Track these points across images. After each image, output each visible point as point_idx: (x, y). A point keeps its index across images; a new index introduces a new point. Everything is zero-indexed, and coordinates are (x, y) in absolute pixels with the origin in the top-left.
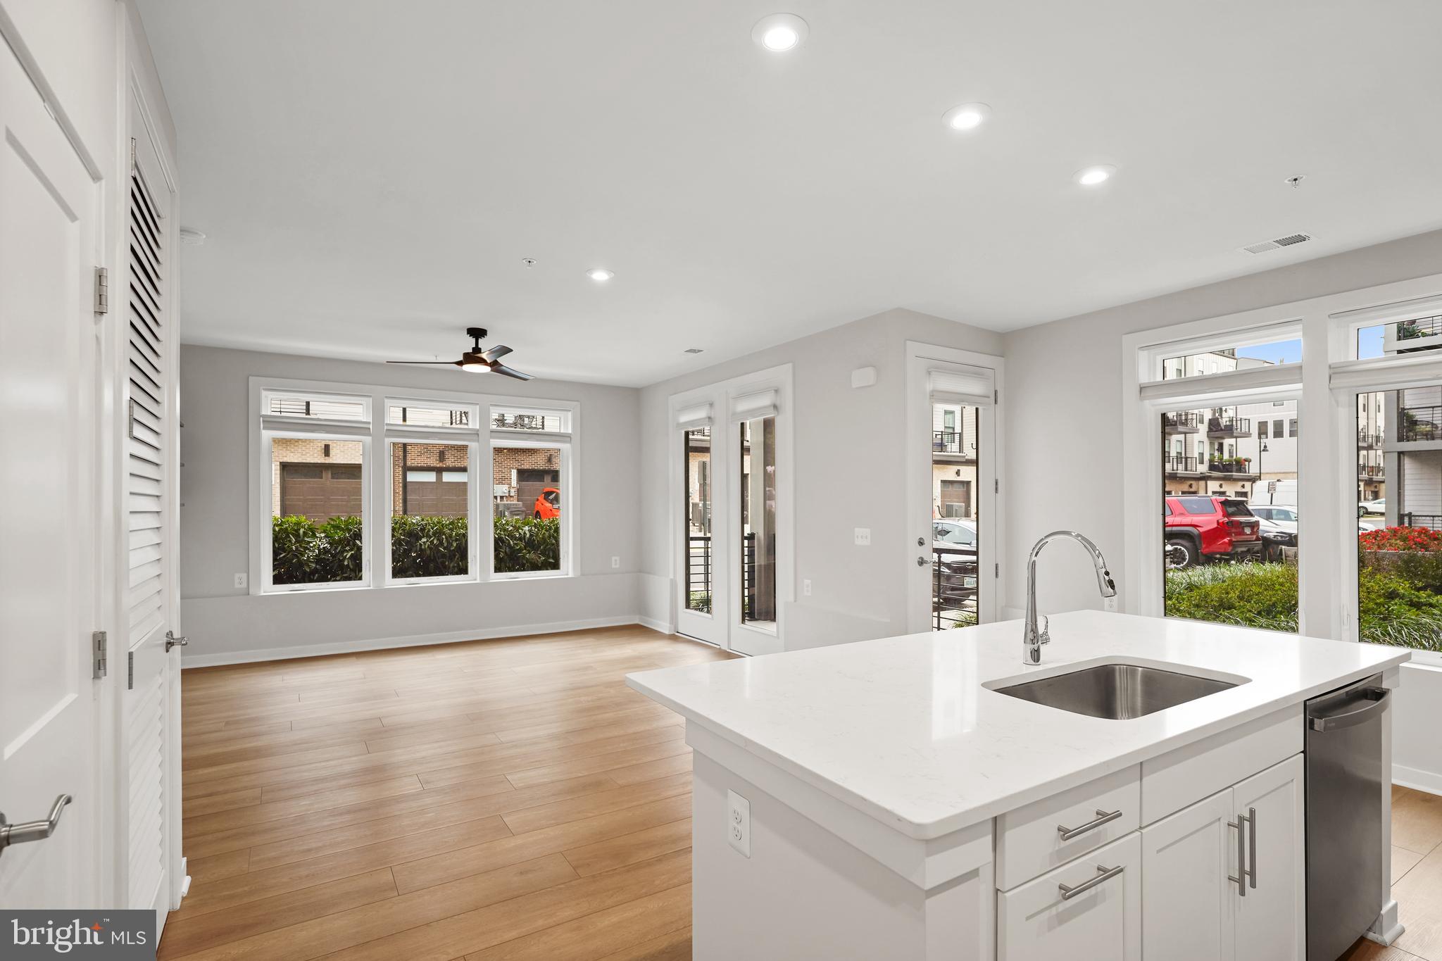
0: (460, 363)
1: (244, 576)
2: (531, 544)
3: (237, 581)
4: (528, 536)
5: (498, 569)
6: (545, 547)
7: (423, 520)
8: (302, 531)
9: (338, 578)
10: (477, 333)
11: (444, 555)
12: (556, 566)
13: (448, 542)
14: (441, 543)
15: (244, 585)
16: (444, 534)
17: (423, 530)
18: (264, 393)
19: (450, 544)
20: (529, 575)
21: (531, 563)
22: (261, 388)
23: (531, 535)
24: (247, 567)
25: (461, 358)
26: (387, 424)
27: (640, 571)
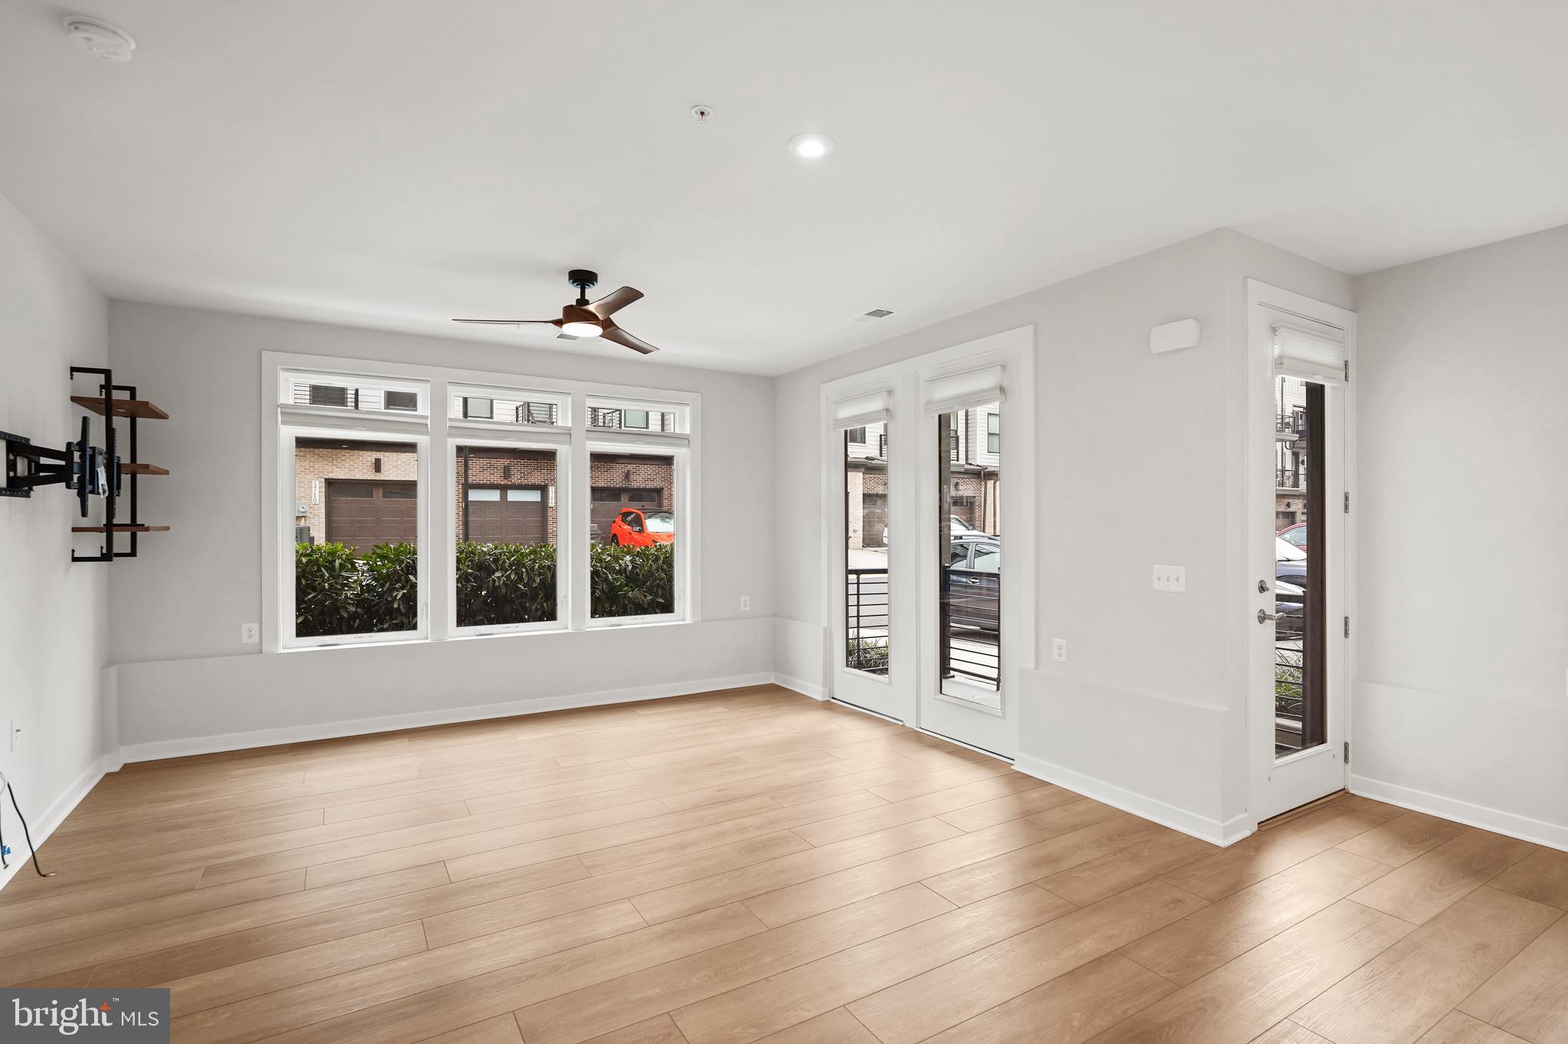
0: (559, 323)
1: (255, 626)
2: (633, 578)
3: (245, 634)
4: (630, 568)
5: (595, 613)
6: (653, 583)
7: (496, 548)
8: (337, 563)
9: (385, 626)
10: (583, 278)
11: (523, 595)
12: (667, 607)
13: (530, 578)
14: (520, 579)
15: (255, 639)
16: (524, 566)
17: (496, 561)
18: (283, 375)
19: (531, 579)
20: (635, 621)
21: (634, 603)
22: (279, 367)
23: (633, 567)
24: (260, 613)
25: (560, 316)
26: (451, 420)
27: (776, 616)
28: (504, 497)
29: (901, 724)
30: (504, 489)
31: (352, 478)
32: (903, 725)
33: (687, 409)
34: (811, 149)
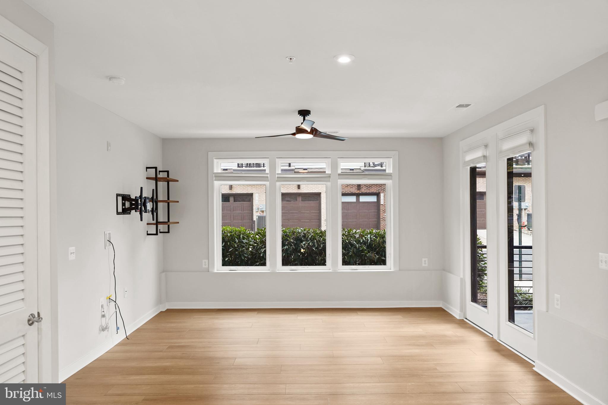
0: (294, 134)
1: (207, 261)
2: (371, 247)
3: (204, 263)
4: (369, 241)
5: (345, 262)
6: (379, 249)
7: (305, 230)
9: (257, 264)
10: (304, 113)
12: (382, 262)
13: (318, 244)
15: (207, 266)
16: (316, 239)
17: (304, 236)
18: (215, 161)
19: (319, 246)
20: (364, 268)
21: (370, 260)
22: (214, 158)
23: (371, 241)
24: (209, 256)
25: (294, 131)
26: (278, 174)
27: (444, 270)
28: (358, 199)
29: (491, 336)
30: (358, 195)
31: (288, 192)
32: (492, 338)
33: (391, 159)
34: (344, 60)
